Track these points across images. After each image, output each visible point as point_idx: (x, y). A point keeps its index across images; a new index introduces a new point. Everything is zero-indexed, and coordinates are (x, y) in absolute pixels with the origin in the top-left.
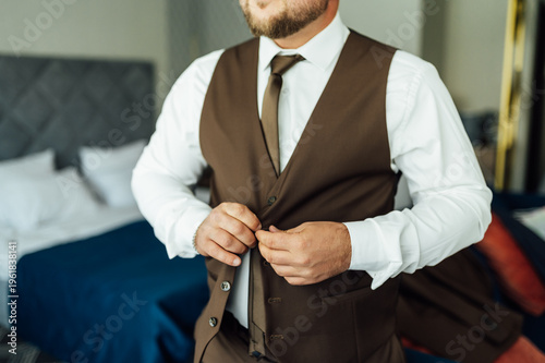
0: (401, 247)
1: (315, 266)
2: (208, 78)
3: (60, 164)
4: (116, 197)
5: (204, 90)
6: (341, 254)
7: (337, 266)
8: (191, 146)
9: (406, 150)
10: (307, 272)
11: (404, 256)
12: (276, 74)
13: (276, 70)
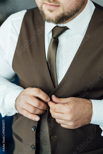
6: (88, 116)
7: (85, 122)
13: (55, 36)
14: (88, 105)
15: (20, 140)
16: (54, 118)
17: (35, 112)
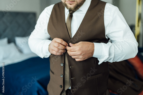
0: (109, 52)
1: (83, 55)
2: (50, 13)
3: (9, 42)
4: (25, 51)
5: (49, 16)
6: (91, 51)
8: (46, 33)
9: (110, 33)
10: (81, 57)
11: (110, 54)
12: (71, 13)
13: (71, 12)
14: (91, 45)
15: (53, 73)
16: (71, 55)
17: (58, 51)
